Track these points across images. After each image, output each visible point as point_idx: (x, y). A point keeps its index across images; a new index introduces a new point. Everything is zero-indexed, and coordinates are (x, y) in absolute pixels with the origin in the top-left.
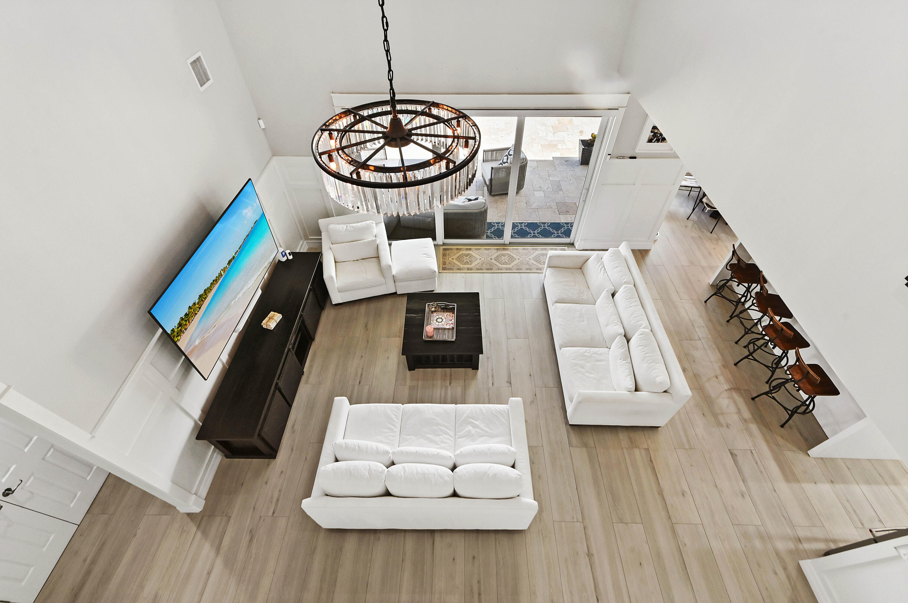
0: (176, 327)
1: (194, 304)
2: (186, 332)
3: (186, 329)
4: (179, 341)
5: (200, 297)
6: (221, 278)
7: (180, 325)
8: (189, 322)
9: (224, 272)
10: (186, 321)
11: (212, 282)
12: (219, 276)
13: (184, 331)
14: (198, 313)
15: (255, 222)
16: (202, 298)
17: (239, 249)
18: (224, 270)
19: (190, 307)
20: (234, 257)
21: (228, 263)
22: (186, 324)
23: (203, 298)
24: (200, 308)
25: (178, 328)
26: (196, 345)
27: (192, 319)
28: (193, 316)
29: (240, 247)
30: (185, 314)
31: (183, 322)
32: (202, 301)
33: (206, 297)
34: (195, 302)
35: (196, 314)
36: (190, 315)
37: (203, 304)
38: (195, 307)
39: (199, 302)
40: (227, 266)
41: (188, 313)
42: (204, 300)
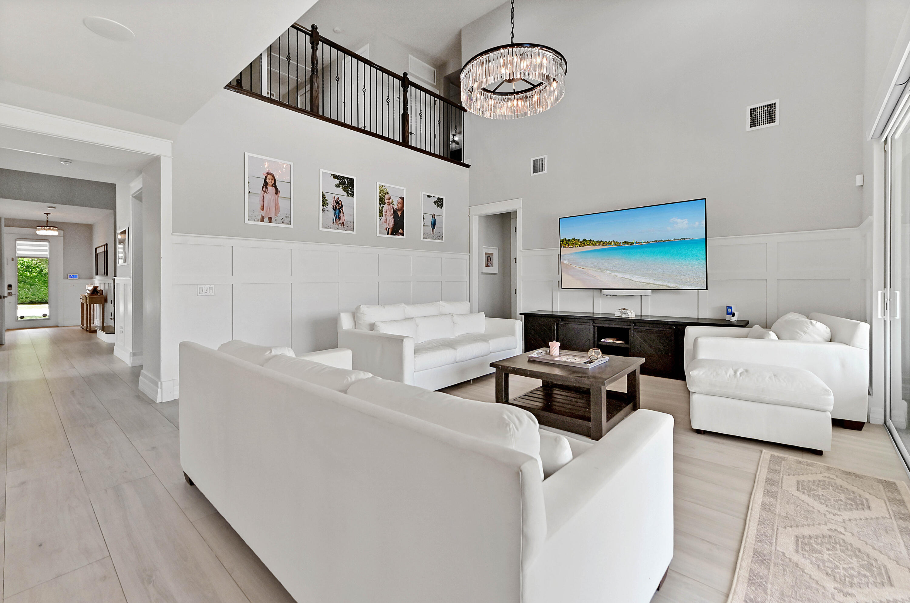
1: (578, 240)
5: (585, 241)
6: (609, 245)
8: (568, 246)
9: (616, 244)
10: (567, 243)
11: (600, 241)
12: (608, 242)
13: (563, 247)
14: (577, 248)
15: (684, 239)
16: (585, 243)
17: (643, 243)
18: (616, 243)
19: (574, 238)
20: (632, 243)
21: (624, 242)
22: (566, 245)
23: (586, 243)
24: (580, 246)
27: (571, 247)
28: (572, 245)
29: (646, 242)
31: (565, 242)
32: (585, 244)
33: (588, 245)
34: (579, 239)
35: (575, 247)
36: (571, 243)
37: (583, 246)
38: (578, 242)
39: (582, 242)
40: (621, 243)
41: (571, 240)
42: (586, 245)
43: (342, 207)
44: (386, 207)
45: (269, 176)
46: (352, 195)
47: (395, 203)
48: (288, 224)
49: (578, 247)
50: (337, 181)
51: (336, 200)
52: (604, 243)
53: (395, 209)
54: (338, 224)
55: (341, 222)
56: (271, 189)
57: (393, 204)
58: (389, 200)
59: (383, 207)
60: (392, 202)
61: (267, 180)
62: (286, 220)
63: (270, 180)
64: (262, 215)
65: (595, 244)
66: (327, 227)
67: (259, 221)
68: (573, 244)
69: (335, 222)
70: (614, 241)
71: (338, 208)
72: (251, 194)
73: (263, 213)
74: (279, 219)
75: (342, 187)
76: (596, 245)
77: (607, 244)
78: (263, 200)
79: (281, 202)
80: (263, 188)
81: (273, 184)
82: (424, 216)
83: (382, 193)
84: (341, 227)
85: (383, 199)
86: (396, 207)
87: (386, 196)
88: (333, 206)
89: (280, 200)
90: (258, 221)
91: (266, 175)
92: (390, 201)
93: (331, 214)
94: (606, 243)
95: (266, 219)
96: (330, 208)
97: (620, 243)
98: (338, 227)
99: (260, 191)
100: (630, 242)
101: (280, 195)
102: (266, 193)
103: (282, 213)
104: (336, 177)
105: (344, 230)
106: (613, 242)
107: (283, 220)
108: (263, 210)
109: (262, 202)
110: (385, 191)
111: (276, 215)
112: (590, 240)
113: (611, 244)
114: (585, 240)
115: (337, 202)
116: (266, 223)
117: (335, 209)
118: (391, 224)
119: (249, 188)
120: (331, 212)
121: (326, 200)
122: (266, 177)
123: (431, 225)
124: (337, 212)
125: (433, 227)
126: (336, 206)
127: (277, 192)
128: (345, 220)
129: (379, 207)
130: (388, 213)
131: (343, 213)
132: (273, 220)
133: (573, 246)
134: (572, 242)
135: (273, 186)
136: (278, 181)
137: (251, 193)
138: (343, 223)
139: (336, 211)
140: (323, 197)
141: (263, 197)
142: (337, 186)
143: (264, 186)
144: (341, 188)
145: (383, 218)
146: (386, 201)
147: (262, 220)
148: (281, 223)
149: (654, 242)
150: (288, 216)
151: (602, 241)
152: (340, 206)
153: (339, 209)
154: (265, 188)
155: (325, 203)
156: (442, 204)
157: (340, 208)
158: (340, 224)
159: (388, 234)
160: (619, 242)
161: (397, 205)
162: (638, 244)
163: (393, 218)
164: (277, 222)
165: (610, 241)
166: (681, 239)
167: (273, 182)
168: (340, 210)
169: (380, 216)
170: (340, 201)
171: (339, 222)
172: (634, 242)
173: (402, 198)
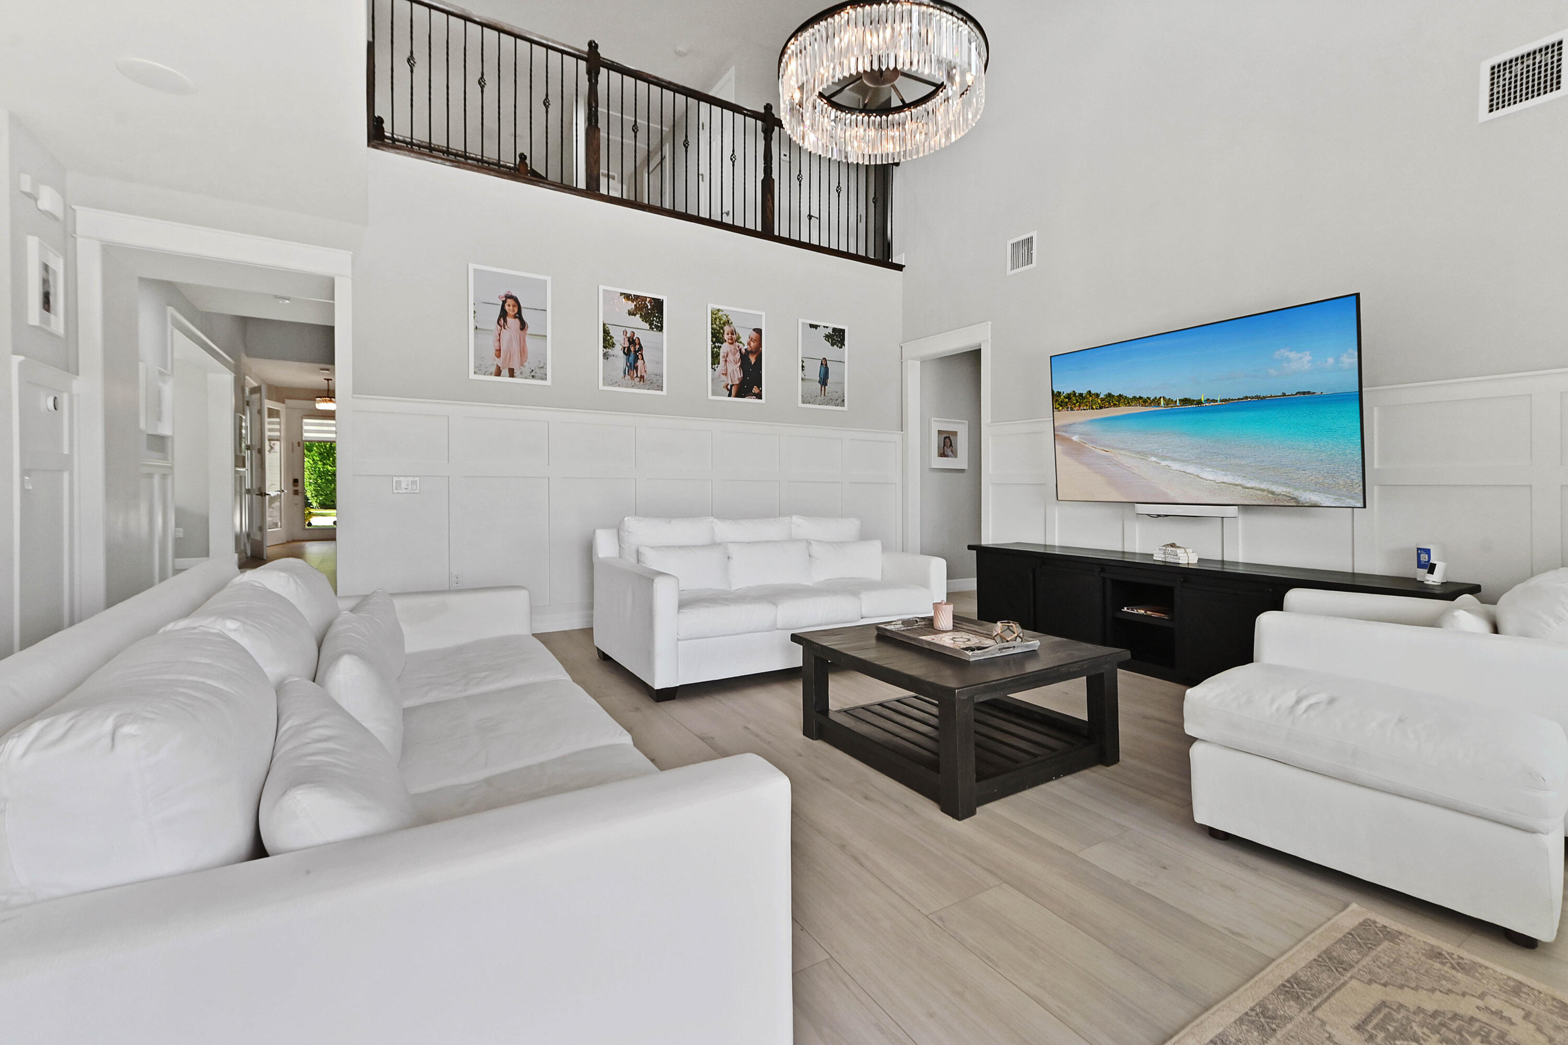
0: (1064, 395)
1: (1097, 395)
2: (1070, 412)
3: (1072, 409)
4: (1059, 411)
5: (1109, 397)
6: (1154, 406)
7: (1069, 396)
8: (1080, 406)
9: (1168, 404)
10: (1077, 401)
11: (1138, 396)
12: (1153, 400)
13: (1069, 409)
14: (1095, 410)
16: (1112, 400)
17: (1221, 401)
18: (1169, 402)
19: (1090, 391)
20: (1199, 402)
21: (1183, 400)
22: (1075, 404)
23: (1112, 402)
24: (1101, 408)
25: (1065, 397)
26: (1073, 441)
27: (1085, 408)
28: (1087, 406)
29: (1227, 400)
30: (1081, 394)
31: (1074, 398)
32: (1110, 403)
33: (1116, 404)
34: (1099, 393)
35: (1093, 409)
36: (1085, 400)
37: (1107, 407)
38: (1096, 399)
39: (1104, 400)
40: (1178, 402)
41: (1084, 395)
42: (1112, 404)
43: (641, 348)
44: (725, 348)
45: (509, 301)
46: (660, 329)
47: (745, 339)
48: (542, 379)
49: (1097, 409)
50: (631, 305)
51: (629, 338)
52: (1145, 402)
53: (743, 351)
54: (632, 378)
55: (639, 375)
56: (513, 323)
57: (741, 343)
58: (732, 334)
59: (719, 347)
60: (739, 338)
61: (507, 308)
62: (538, 372)
63: (511, 307)
64: (497, 365)
65: (1129, 403)
66: (613, 384)
67: (493, 374)
68: (1088, 403)
69: (628, 375)
70: (1164, 397)
71: (634, 350)
72: (478, 331)
73: (499, 362)
74: (526, 370)
75: (641, 314)
76: (1130, 405)
77: (1150, 404)
78: (499, 340)
79: (530, 344)
80: (499, 320)
81: (516, 314)
82: (803, 362)
83: (718, 323)
84: (638, 383)
85: (719, 332)
86: (746, 347)
87: (727, 328)
88: (624, 348)
89: (528, 340)
90: (491, 374)
91: (504, 299)
92: (734, 336)
93: (619, 360)
94: (1149, 401)
95: (505, 372)
96: (618, 351)
97: (1176, 402)
98: (633, 384)
99: (494, 326)
100: (1194, 400)
101: (529, 331)
102: (505, 328)
103: (531, 363)
104: (628, 297)
105: (645, 389)
106: (1162, 399)
107: (533, 373)
108: (499, 356)
109: (497, 344)
110: (724, 318)
111: (522, 365)
112: (1120, 395)
113: (1159, 404)
114: (1109, 395)
115: (632, 341)
116: (505, 379)
117: (627, 352)
118: (736, 378)
119: (475, 321)
120: (620, 358)
121: (611, 337)
122: (504, 302)
123: (818, 379)
124: (631, 358)
125: (824, 381)
126: (629, 348)
127: (523, 326)
128: (646, 371)
129: (712, 348)
130: (730, 357)
131: (643, 359)
132: (517, 372)
133: (1088, 407)
134: (1087, 398)
135: (515, 317)
136: (524, 308)
137: (480, 329)
138: (642, 377)
139: (630, 356)
140: (606, 332)
141: (500, 335)
142: (631, 313)
143: (500, 317)
144: (638, 316)
145: (720, 368)
146: (726, 337)
147: (498, 373)
148: (531, 377)
150: (542, 366)
151: (1140, 398)
152: (637, 347)
153: (635, 352)
154: (502, 321)
155: (608, 342)
156: (843, 340)
157: (638, 351)
158: (638, 379)
159: (730, 395)
160: (1175, 400)
161: (749, 344)
162: (1212, 404)
163: (740, 366)
164: (524, 376)
165: (1156, 398)
166: (1297, 393)
167: (516, 311)
168: (638, 354)
169: (713, 364)
170: (637, 339)
171: (635, 375)
172: (1203, 400)
173: (759, 331)
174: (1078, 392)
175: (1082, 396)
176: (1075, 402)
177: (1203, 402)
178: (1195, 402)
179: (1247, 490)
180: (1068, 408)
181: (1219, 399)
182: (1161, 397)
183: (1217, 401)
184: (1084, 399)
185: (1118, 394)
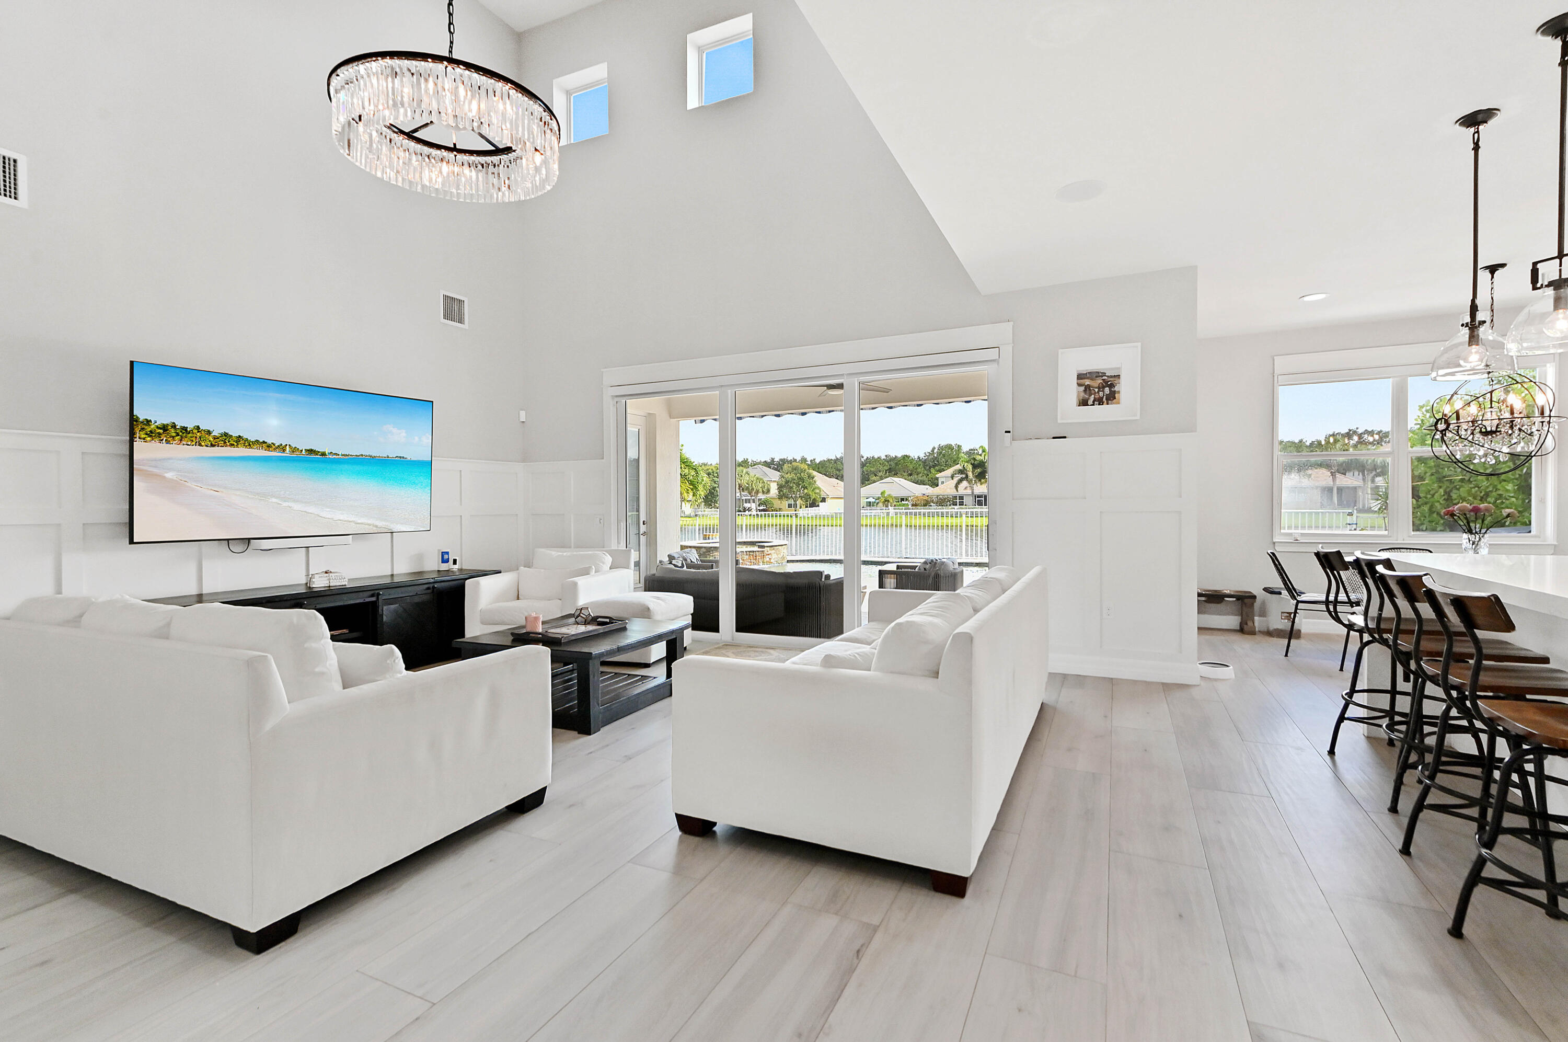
0: (156, 424)
1: (209, 432)
2: (164, 445)
3: (168, 442)
4: (145, 442)
5: (225, 436)
6: (279, 452)
7: (164, 428)
8: (181, 440)
9: (293, 452)
10: (178, 435)
11: (261, 441)
12: (278, 446)
13: (164, 441)
14: (205, 447)
15: (400, 457)
16: (225, 439)
17: (342, 455)
18: (294, 450)
19: (198, 427)
20: (323, 454)
21: (309, 450)
22: (173, 437)
23: (229, 442)
24: (212, 445)
25: (158, 427)
26: (164, 477)
27: (189, 443)
28: (192, 441)
29: (347, 455)
30: (184, 427)
31: (173, 430)
32: (225, 443)
33: (234, 445)
34: (211, 430)
35: (200, 445)
36: (190, 435)
37: (221, 446)
38: (207, 436)
39: (218, 438)
40: (304, 451)
41: (188, 429)
42: (228, 444)
49: (207, 446)
65: (250, 445)
68: (194, 439)
70: (289, 445)
76: (250, 448)
77: (275, 449)
94: (274, 447)
97: (302, 451)
100: (319, 452)
112: (240, 436)
113: (284, 451)
114: (226, 434)
133: (194, 443)
149: (359, 456)
151: (264, 442)
160: (300, 449)
162: (334, 456)
165: (281, 445)
166: (396, 457)
174: (179, 424)
175: (186, 430)
176: (174, 434)
177: (327, 454)
178: (320, 454)
179: (358, 525)
180: (162, 440)
181: (340, 454)
182: (287, 445)
183: (339, 455)
184: (189, 433)
185: (237, 435)
